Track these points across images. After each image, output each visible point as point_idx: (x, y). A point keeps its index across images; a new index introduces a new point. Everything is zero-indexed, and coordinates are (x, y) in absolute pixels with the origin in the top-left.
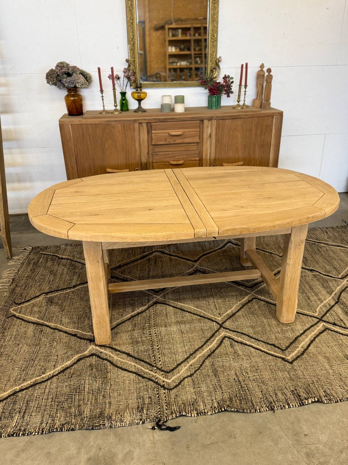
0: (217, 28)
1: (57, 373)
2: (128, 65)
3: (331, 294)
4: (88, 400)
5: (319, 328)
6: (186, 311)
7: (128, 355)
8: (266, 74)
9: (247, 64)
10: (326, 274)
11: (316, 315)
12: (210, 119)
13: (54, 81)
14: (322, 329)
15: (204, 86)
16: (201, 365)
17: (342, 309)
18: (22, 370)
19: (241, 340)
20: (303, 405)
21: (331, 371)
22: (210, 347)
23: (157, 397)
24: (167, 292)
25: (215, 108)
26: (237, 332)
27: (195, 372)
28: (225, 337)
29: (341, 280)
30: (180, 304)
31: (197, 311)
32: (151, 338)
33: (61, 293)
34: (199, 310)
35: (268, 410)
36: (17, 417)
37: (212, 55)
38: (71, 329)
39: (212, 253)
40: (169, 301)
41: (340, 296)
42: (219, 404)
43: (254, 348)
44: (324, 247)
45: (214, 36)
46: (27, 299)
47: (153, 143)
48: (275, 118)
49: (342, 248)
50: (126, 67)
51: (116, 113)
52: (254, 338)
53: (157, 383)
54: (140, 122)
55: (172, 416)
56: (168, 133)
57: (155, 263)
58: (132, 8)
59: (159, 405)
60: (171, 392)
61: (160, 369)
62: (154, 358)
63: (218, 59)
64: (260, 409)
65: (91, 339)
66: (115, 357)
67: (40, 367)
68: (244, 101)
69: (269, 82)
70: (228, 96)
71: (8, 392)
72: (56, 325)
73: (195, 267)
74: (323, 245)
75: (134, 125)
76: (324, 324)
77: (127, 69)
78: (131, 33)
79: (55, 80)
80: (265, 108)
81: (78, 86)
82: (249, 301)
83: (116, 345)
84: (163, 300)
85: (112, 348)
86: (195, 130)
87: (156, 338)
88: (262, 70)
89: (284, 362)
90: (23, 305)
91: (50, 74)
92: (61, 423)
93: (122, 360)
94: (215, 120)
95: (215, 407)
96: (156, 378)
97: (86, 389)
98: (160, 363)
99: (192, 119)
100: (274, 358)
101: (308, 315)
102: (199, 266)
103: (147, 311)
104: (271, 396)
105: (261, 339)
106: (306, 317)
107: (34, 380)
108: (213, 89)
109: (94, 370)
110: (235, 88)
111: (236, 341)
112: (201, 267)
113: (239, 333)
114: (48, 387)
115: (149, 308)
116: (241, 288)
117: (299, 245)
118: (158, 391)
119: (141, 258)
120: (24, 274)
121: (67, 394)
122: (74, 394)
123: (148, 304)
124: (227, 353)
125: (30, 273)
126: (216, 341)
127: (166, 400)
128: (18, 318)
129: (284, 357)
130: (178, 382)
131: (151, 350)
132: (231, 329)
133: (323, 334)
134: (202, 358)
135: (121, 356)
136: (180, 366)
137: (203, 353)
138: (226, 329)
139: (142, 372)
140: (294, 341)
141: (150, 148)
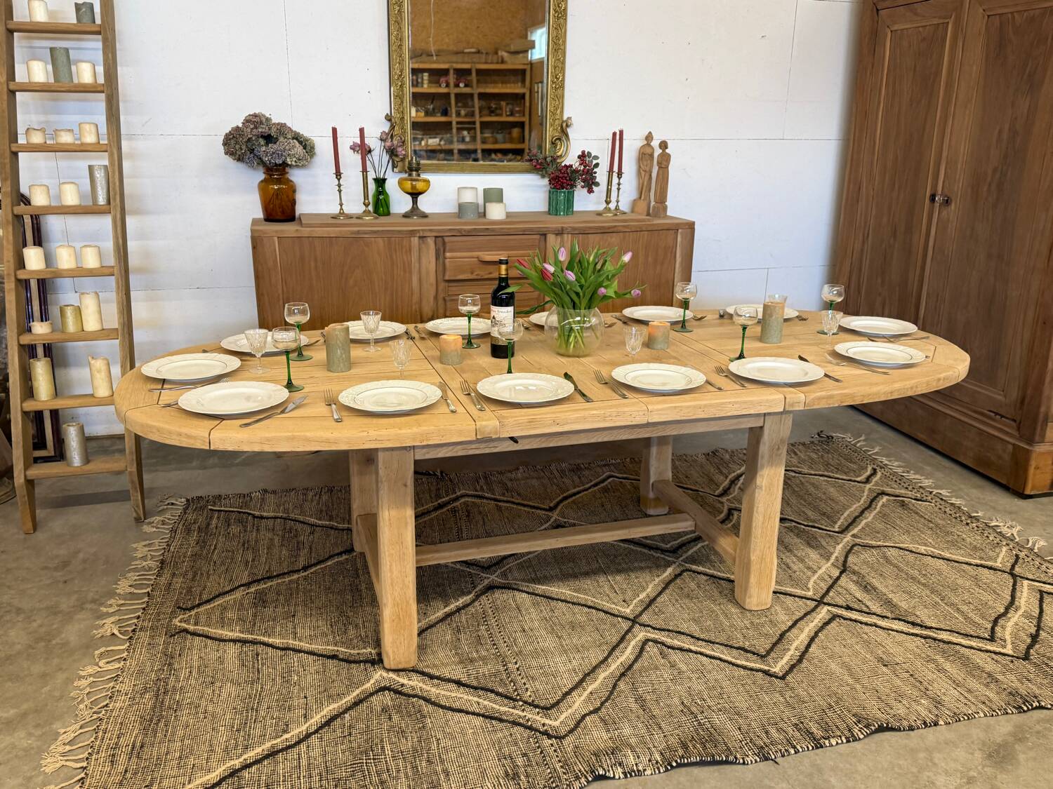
0: (563, 63)
1: (314, 728)
2: (391, 126)
3: (828, 560)
4: (398, 771)
5: (820, 616)
6: (557, 600)
7: (459, 683)
8: (658, 152)
9: (621, 132)
10: (810, 524)
11: (810, 594)
12: (560, 233)
13: (241, 149)
14: (828, 617)
15: (541, 173)
16: (611, 693)
17: (857, 583)
18: (235, 729)
19: (679, 643)
20: (822, 747)
21: (858, 687)
22: (622, 659)
23: (539, 752)
24: (508, 566)
25: (564, 212)
26: (669, 630)
27: (602, 704)
28: (647, 641)
29: (839, 535)
30: (540, 587)
31: (579, 598)
32: (497, 651)
33: (279, 581)
34: (582, 596)
35: (758, 760)
37: (553, 114)
38: (321, 647)
39: (580, 495)
40: (517, 582)
41: (845, 561)
42: (663, 756)
43: (707, 656)
44: (794, 477)
45: (559, 79)
46: (205, 597)
47: (447, 278)
48: (681, 233)
49: (830, 479)
50: (387, 130)
51: (367, 218)
52: (702, 640)
53: (530, 728)
54: (421, 235)
55: (580, 783)
56: (477, 258)
57: (468, 516)
58: (401, 19)
59: (547, 766)
60: (565, 742)
61: (530, 704)
62: (514, 685)
63: (566, 121)
64: (743, 758)
65: (375, 660)
66: (432, 690)
67: (274, 721)
68: (618, 202)
69: (663, 166)
70: (591, 191)
71: (217, 772)
72: (285, 641)
73: (552, 520)
74: (793, 474)
75: (410, 241)
76: (830, 608)
77: (387, 134)
78: (398, 65)
79: (244, 147)
80: (656, 215)
81: (290, 163)
82: (677, 576)
83: (428, 666)
84: (502, 581)
85: (423, 674)
86: (530, 253)
87: (509, 650)
88: (648, 145)
89: (768, 678)
90: (199, 610)
91: (234, 137)
93: (449, 694)
94: (570, 235)
95: (657, 762)
96: (528, 720)
97: (387, 752)
98: (529, 693)
99: (524, 232)
100: (749, 672)
101: (795, 596)
102: (560, 519)
103: (477, 603)
104: (758, 737)
105: (717, 641)
106: (791, 598)
107: (268, 745)
108: (559, 177)
109: (395, 718)
110: (601, 175)
112: (566, 520)
113: (672, 631)
114: (303, 755)
115: (477, 597)
116: (654, 554)
117: (779, 449)
118: (537, 742)
119: (436, 509)
120: (183, 551)
121: (349, 763)
122: (365, 761)
123: (475, 590)
124: (657, 668)
125: (198, 548)
126: (630, 648)
127: (557, 756)
128: (194, 634)
129: (766, 668)
130: (572, 724)
131: (504, 672)
132: (655, 625)
133: (831, 626)
134: (610, 679)
135: (445, 687)
136: (569, 697)
137: (610, 671)
138: (645, 626)
139: (497, 713)
140: (779, 640)
141: (440, 288)
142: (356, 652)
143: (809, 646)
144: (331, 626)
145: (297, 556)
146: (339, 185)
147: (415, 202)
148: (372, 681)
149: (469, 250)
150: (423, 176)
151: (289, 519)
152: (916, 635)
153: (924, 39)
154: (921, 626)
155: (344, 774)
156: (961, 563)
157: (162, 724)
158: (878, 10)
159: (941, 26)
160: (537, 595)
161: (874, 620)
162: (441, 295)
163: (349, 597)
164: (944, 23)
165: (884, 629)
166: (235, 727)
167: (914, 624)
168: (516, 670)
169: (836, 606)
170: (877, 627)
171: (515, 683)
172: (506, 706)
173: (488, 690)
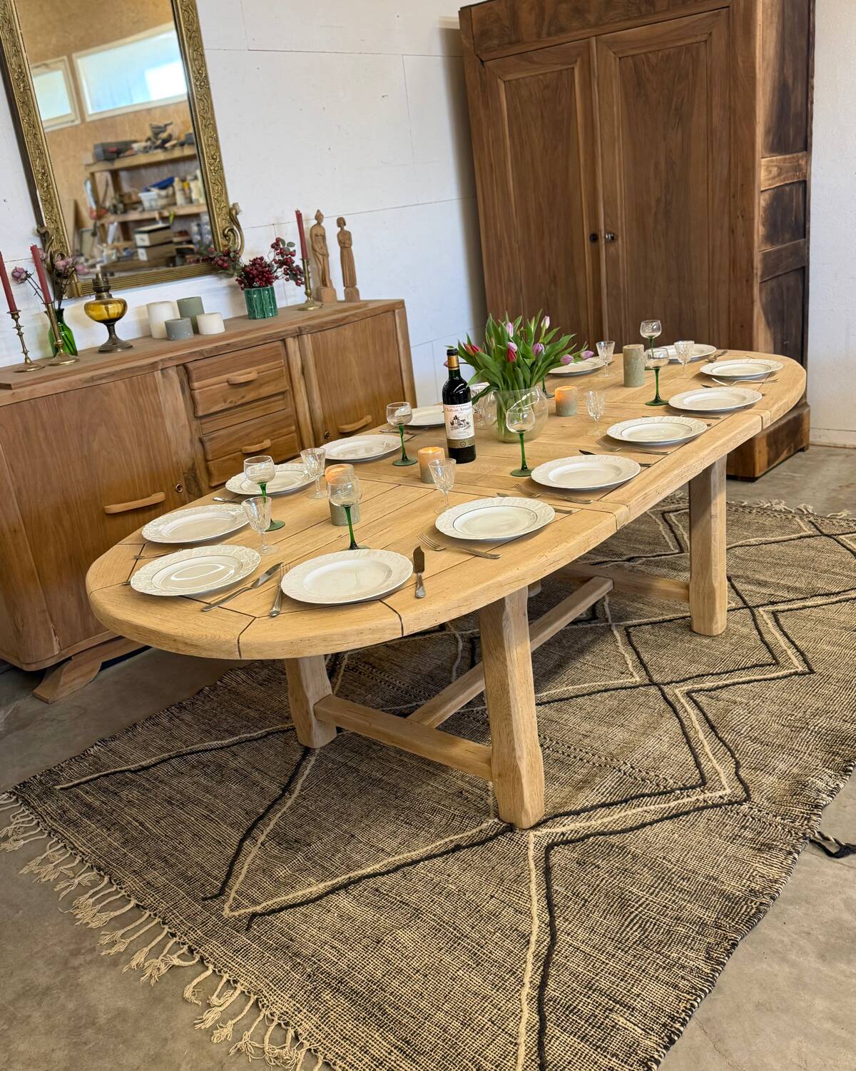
0: (217, 140)
1: (545, 916)
5: (765, 617)
6: (572, 698)
7: (603, 805)
10: (654, 554)
11: (735, 605)
12: (298, 334)
14: (771, 616)
16: (726, 746)
18: (475, 966)
19: (712, 684)
22: (694, 718)
23: (751, 819)
26: (690, 678)
27: (733, 756)
28: (688, 694)
29: (684, 554)
30: (542, 695)
31: (585, 688)
32: (591, 763)
33: (279, 814)
34: (586, 685)
36: (622, 1020)
37: (219, 201)
38: (428, 847)
42: (832, 768)
43: (744, 683)
45: (216, 159)
46: (218, 872)
47: (200, 414)
48: (398, 313)
52: (721, 673)
53: (714, 806)
54: (162, 367)
55: (816, 820)
56: (227, 382)
60: (755, 800)
61: (685, 788)
62: (651, 782)
63: (233, 208)
65: (508, 828)
66: (593, 823)
69: (346, 246)
70: (298, 283)
72: (385, 862)
75: (154, 376)
76: (761, 609)
78: (38, 160)
80: (352, 301)
82: (628, 635)
85: (568, 814)
86: (277, 364)
87: (600, 757)
88: (319, 224)
89: (803, 677)
90: (235, 888)
92: (702, 960)
93: (610, 818)
94: (309, 335)
96: (704, 801)
98: (672, 781)
99: (265, 341)
100: (786, 680)
105: (732, 669)
107: (530, 958)
109: (600, 863)
111: (711, 690)
113: (693, 677)
114: (575, 944)
116: (584, 626)
118: (738, 814)
120: (103, 844)
121: (627, 923)
124: (727, 711)
125: (117, 834)
126: (686, 705)
127: (767, 813)
128: (273, 912)
129: (793, 671)
130: (737, 784)
131: (625, 776)
132: (674, 679)
133: (782, 621)
134: (709, 736)
135: (598, 815)
136: (703, 766)
137: (701, 730)
138: (668, 683)
139: (672, 810)
140: (768, 647)
141: (194, 428)
142: (474, 831)
143: (793, 643)
144: (406, 823)
145: (255, 784)
146: (18, 327)
147: (111, 331)
148: (531, 846)
149: (218, 374)
150: (116, 295)
151: (186, 754)
152: (840, 601)
153: (547, 87)
154: (833, 594)
155: (636, 933)
156: (787, 541)
157: (390, 1010)
158: (482, 62)
159: (564, 72)
160: (548, 702)
161: (797, 605)
162: (197, 437)
163: (379, 791)
164: (567, 69)
165: (815, 607)
166: (469, 962)
167: (827, 595)
168: (631, 769)
169: (762, 605)
170: (809, 607)
171: (648, 779)
172: (669, 800)
173: (637, 797)
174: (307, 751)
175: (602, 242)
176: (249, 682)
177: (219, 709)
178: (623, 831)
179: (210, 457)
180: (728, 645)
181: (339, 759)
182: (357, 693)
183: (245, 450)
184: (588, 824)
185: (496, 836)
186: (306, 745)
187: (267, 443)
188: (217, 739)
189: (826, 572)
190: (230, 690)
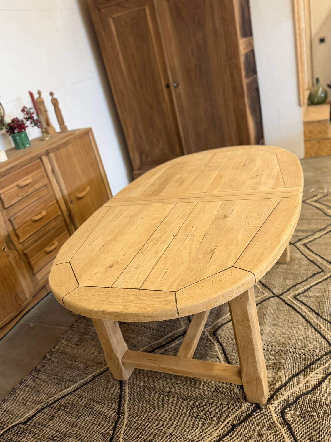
5: (302, 247)
7: (294, 376)
12: (47, 153)
14: (304, 246)
19: (302, 289)
22: (306, 310)
26: (290, 289)
28: (295, 298)
32: (273, 351)
38: (218, 431)
40: (217, 322)
43: (315, 285)
48: (90, 134)
52: (302, 282)
56: (17, 186)
61: (326, 354)
62: (308, 354)
65: (256, 406)
69: (56, 105)
76: (298, 244)
84: (211, 328)
85: (281, 388)
86: (40, 171)
88: (40, 97)
93: (302, 383)
94: (53, 153)
98: (318, 351)
103: (224, 344)
105: (305, 279)
109: (314, 413)
111: (303, 293)
115: (218, 341)
124: (318, 303)
126: (298, 304)
131: (294, 354)
132: (284, 291)
133: (310, 247)
134: (319, 319)
135: (295, 383)
136: (326, 338)
137: (313, 317)
138: (282, 294)
139: (328, 368)
140: (314, 263)
141: (4, 214)
142: (238, 412)
143: (323, 258)
145: (100, 413)
148: (273, 414)
149: (12, 183)
151: (52, 404)
152: (327, 233)
153: (133, 18)
154: (322, 230)
159: (141, 11)
161: (311, 238)
162: (7, 219)
163: (173, 399)
164: (142, 9)
165: (320, 237)
167: (320, 231)
168: (295, 350)
169: (297, 242)
170: (317, 238)
171: (306, 354)
172: (324, 363)
173: (307, 367)
174: (121, 383)
175: (172, 88)
176: (70, 345)
177: (59, 367)
178: (313, 390)
179: (16, 227)
180: (296, 265)
181: (141, 384)
182: (132, 337)
183: (34, 219)
184: (293, 390)
185: (252, 413)
186: (120, 380)
187: (44, 213)
188: (66, 388)
189: (312, 219)
190: (61, 353)
